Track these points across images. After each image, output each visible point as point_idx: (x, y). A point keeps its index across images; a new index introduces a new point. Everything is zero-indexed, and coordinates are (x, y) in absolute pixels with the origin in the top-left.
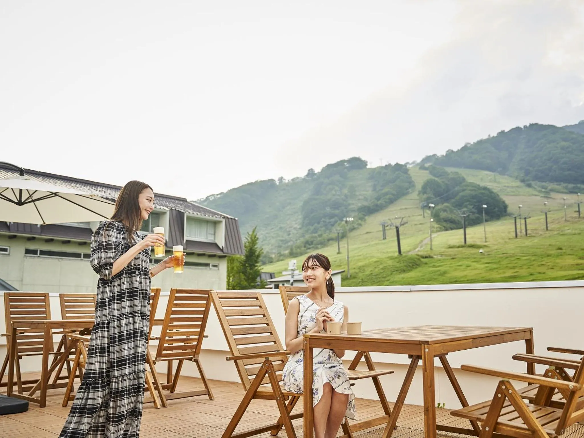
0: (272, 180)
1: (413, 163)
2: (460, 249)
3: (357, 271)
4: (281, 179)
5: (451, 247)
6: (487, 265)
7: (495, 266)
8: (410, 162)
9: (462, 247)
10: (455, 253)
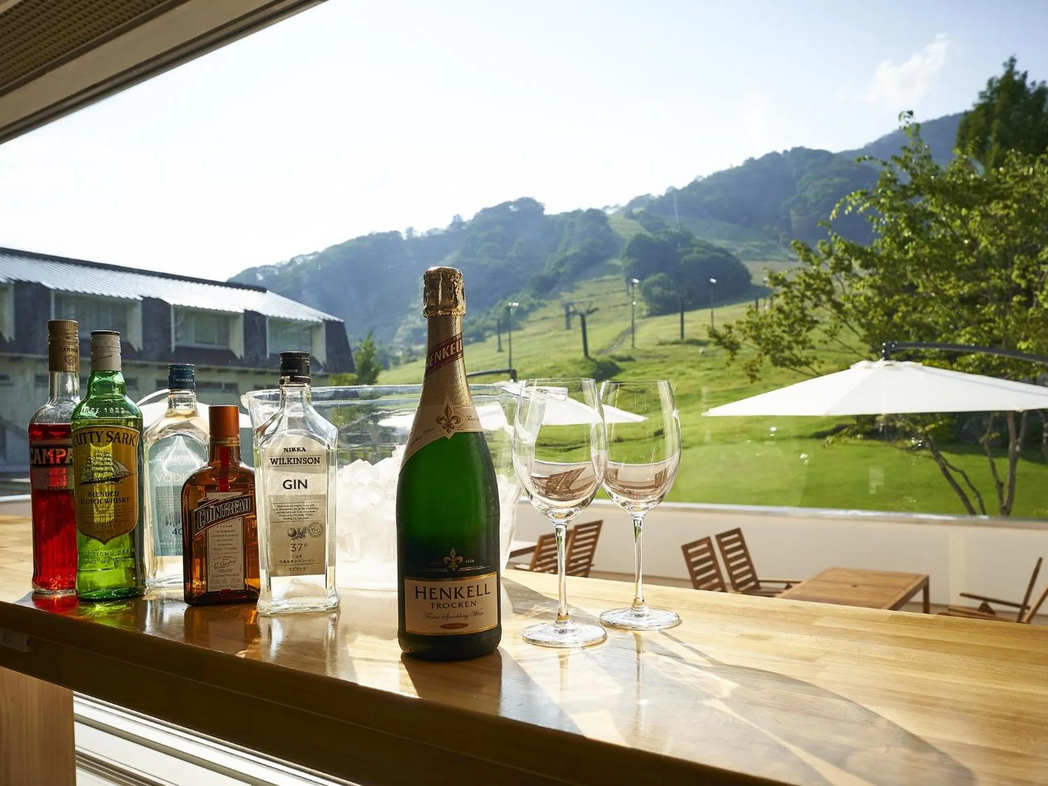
0: (395, 234)
1: (616, 206)
2: (675, 346)
4: (410, 231)
5: (662, 344)
6: (708, 372)
7: (719, 374)
8: (612, 205)
9: (678, 343)
10: (666, 353)
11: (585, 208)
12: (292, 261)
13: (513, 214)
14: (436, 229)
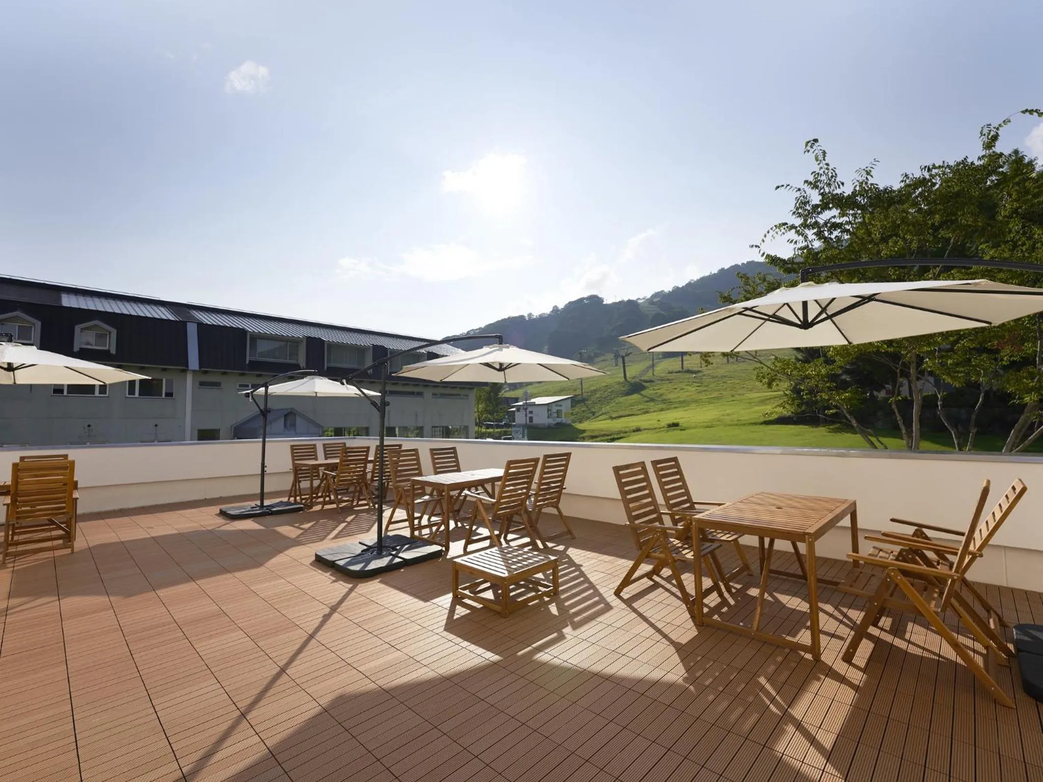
0: (522, 317)
1: (644, 299)
2: (678, 374)
3: (589, 394)
4: (530, 315)
5: (670, 373)
6: (697, 388)
7: (704, 389)
8: (641, 298)
9: (679, 372)
10: (674, 377)
11: (626, 299)
12: (468, 332)
13: (586, 304)
14: (544, 314)
